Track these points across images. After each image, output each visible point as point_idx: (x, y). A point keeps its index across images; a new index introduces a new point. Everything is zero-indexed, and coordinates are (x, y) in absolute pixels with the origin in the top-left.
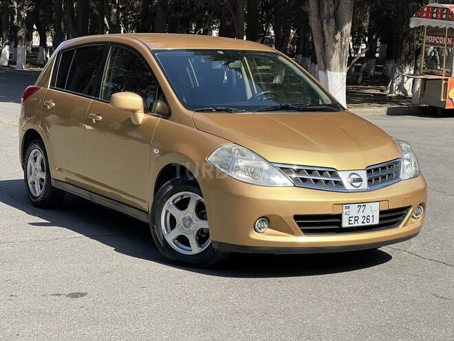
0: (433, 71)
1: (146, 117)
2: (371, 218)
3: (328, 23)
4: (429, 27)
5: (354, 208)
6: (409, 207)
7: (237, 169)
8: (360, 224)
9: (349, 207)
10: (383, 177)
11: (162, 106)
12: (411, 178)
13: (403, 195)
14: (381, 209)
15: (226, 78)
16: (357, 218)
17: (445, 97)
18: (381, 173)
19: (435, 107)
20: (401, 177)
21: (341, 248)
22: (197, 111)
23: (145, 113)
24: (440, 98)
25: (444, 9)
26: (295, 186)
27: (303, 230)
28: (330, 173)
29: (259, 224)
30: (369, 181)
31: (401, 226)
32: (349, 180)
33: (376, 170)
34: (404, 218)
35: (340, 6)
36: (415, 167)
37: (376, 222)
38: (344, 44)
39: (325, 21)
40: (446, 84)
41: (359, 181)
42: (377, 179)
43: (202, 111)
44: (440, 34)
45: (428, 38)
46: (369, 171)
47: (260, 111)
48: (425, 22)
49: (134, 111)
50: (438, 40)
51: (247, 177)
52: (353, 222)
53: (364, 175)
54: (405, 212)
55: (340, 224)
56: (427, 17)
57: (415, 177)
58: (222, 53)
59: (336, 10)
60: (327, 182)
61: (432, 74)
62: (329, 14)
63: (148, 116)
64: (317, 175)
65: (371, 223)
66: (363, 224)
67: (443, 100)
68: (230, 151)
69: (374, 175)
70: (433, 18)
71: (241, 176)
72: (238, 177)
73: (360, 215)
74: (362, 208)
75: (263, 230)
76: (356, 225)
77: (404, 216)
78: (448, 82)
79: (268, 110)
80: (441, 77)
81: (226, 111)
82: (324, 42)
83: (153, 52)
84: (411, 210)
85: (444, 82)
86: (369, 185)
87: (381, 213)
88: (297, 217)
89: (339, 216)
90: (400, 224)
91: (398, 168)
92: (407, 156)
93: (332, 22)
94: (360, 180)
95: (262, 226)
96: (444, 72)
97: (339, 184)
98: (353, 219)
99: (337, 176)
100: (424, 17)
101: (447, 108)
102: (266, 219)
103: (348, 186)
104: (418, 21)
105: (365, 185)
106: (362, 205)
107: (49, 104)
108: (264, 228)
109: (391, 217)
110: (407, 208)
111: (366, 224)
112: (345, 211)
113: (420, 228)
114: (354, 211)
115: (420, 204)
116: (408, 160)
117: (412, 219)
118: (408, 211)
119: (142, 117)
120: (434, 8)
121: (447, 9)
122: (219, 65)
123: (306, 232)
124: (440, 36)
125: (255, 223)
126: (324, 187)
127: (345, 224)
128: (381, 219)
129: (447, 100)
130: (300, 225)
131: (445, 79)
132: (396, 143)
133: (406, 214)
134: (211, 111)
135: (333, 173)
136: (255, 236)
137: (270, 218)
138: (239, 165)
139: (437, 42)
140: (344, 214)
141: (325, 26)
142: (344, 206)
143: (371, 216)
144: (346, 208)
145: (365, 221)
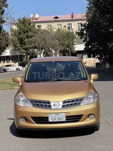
2: (62, 119)
9: (51, 115)
10: (71, 104)
26: (33, 107)
31: (79, 122)
34: (80, 119)
37: (64, 120)
42: (68, 105)
46: (64, 102)
52: (54, 120)
53: (61, 103)
55: (48, 120)
58: (54, 62)
60: (45, 105)
65: (62, 120)
66: (58, 121)
73: (57, 117)
74: (57, 115)
86: (62, 107)
87: (67, 117)
88: (32, 117)
89: (48, 118)
98: (53, 119)
99: (50, 104)
103: (53, 107)
105: (60, 107)
111: (60, 121)
114: (54, 116)
118: (82, 117)
125: (20, 119)
126: (44, 107)
127: (50, 120)
128: (66, 119)
142: (49, 114)
143: (61, 118)
144: (50, 115)
145: (59, 119)
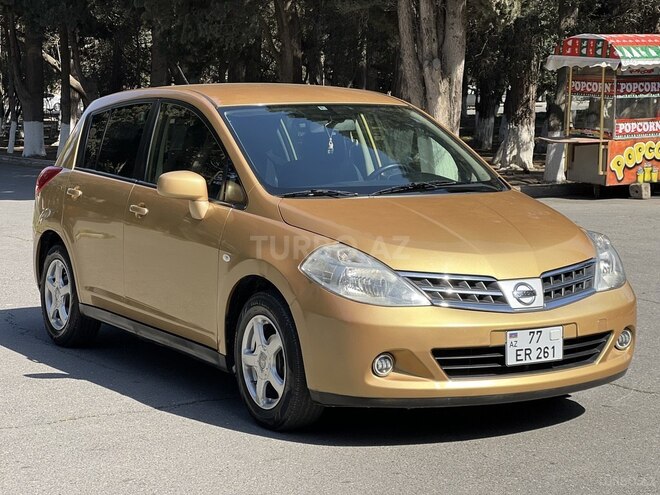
0: (585, 131)
1: (211, 208)
2: (550, 351)
3: (430, 65)
4: (575, 69)
5: (524, 336)
6: (610, 333)
7: (345, 281)
8: (534, 360)
9: (516, 335)
10: (569, 288)
11: (235, 191)
12: (611, 289)
13: (599, 315)
14: (566, 337)
15: (331, 146)
16: (528, 352)
17: (605, 168)
18: (564, 281)
19: (590, 184)
20: (595, 287)
21: (506, 397)
22: (286, 197)
23: (210, 201)
24: (598, 171)
25: (598, 41)
26: (433, 305)
27: (447, 371)
28: (487, 283)
29: (380, 364)
30: (547, 294)
31: (597, 362)
32: (515, 293)
33: (557, 277)
34: (601, 350)
35: (447, 40)
36: (618, 271)
37: (559, 356)
38: (454, 95)
39: (426, 62)
40: (605, 150)
41: (531, 295)
42: (558, 291)
43: (293, 196)
44: (592, 77)
45: (575, 84)
46: (545, 280)
47: (381, 194)
48: (570, 62)
49: (194, 199)
50: (590, 87)
51: (360, 293)
52: (523, 357)
53: (537, 286)
54: (604, 340)
55: (502, 360)
56: (573, 54)
57: (618, 286)
58: (324, 108)
59: (440, 47)
60: (481, 297)
61: (583, 136)
62: (431, 53)
63: (215, 206)
64: (466, 288)
65: (550, 358)
66: (539, 360)
67: (601, 173)
68: (333, 254)
69: (553, 285)
70: (581, 55)
71: (353, 292)
72: (347, 293)
73: (534, 346)
74: (536, 336)
75: (385, 373)
76: (528, 361)
77: (601, 346)
78: (609, 147)
79: (392, 192)
80: (597, 141)
81: (331, 195)
82: (425, 94)
83: (221, 111)
84: (612, 337)
85: (603, 147)
86: (546, 301)
87: (566, 342)
88: (436, 352)
89: (502, 349)
90: (595, 359)
91: (590, 273)
92: (605, 255)
93: (437, 63)
94: (532, 293)
95: (385, 366)
96: (602, 132)
97: (500, 300)
98: (522, 353)
99: (497, 288)
100: (568, 55)
101: (608, 185)
102: (390, 355)
103: (513, 303)
104: (559, 60)
105: (539, 300)
106: (536, 331)
107: (74, 192)
108: (387, 369)
109: (581, 348)
110: (606, 334)
111: (543, 360)
112: (509, 340)
113: (628, 363)
114: (523, 340)
115: (627, 328)
116: (606, 261)
117: (614, 350)
118: (607, 339)
119: (205, 207)
120: (583, 40)
121: (603, 40)
122: (320, 128)
123: (451, 374)
124: (592, 81)
125: (374, 362)
126: (478, 305)
127: (511, 361)
128: (565, 352)
129: (608, 174)
130: (442, 363)
131: (603, 143)
132: (588, 236)
133: (605, 343)
134: (306, 196)
135: (491, 284)
136: (374, 381)
137: (396, 354)
138: (349, 275)
139: (589, 90)
140: (509, 344)
141: (426, 69)
142: (509, 334)
143: (550, 347)
144: (511, 336)
145: (542, 355)
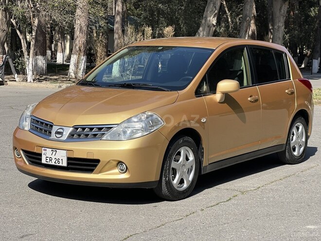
2: (61, 161)
5: (49, 151)
8: (53, 163)
9: (46, 150)
14: (68, 156)
16: (51, 159)
28: (51, 125)
30: (71, 135)
37: (65, 164)
46: (77, 129)
52: (48, 161)
55: (40, 160)
60: (46, 131)
65: (60, 164)
66: (55, 164)
73: (53, 157)
74: (54, 153)
76: (50, 163)
84: (100, 163)
86: (68, 138)
87: (69, 159)
89: (40, 155)
94: (62, 133)
98: (48, 159)
105: (65, 137)
106: (54, 150)
111: (57, 164)
112: (43, 152)
127: (44, 161)
128: (68, 164)
130: (26, 156)
140: (43, 154)
142: (43, 148)
143: (61, 159)
144: (44, 150)
145: (57, 162)
